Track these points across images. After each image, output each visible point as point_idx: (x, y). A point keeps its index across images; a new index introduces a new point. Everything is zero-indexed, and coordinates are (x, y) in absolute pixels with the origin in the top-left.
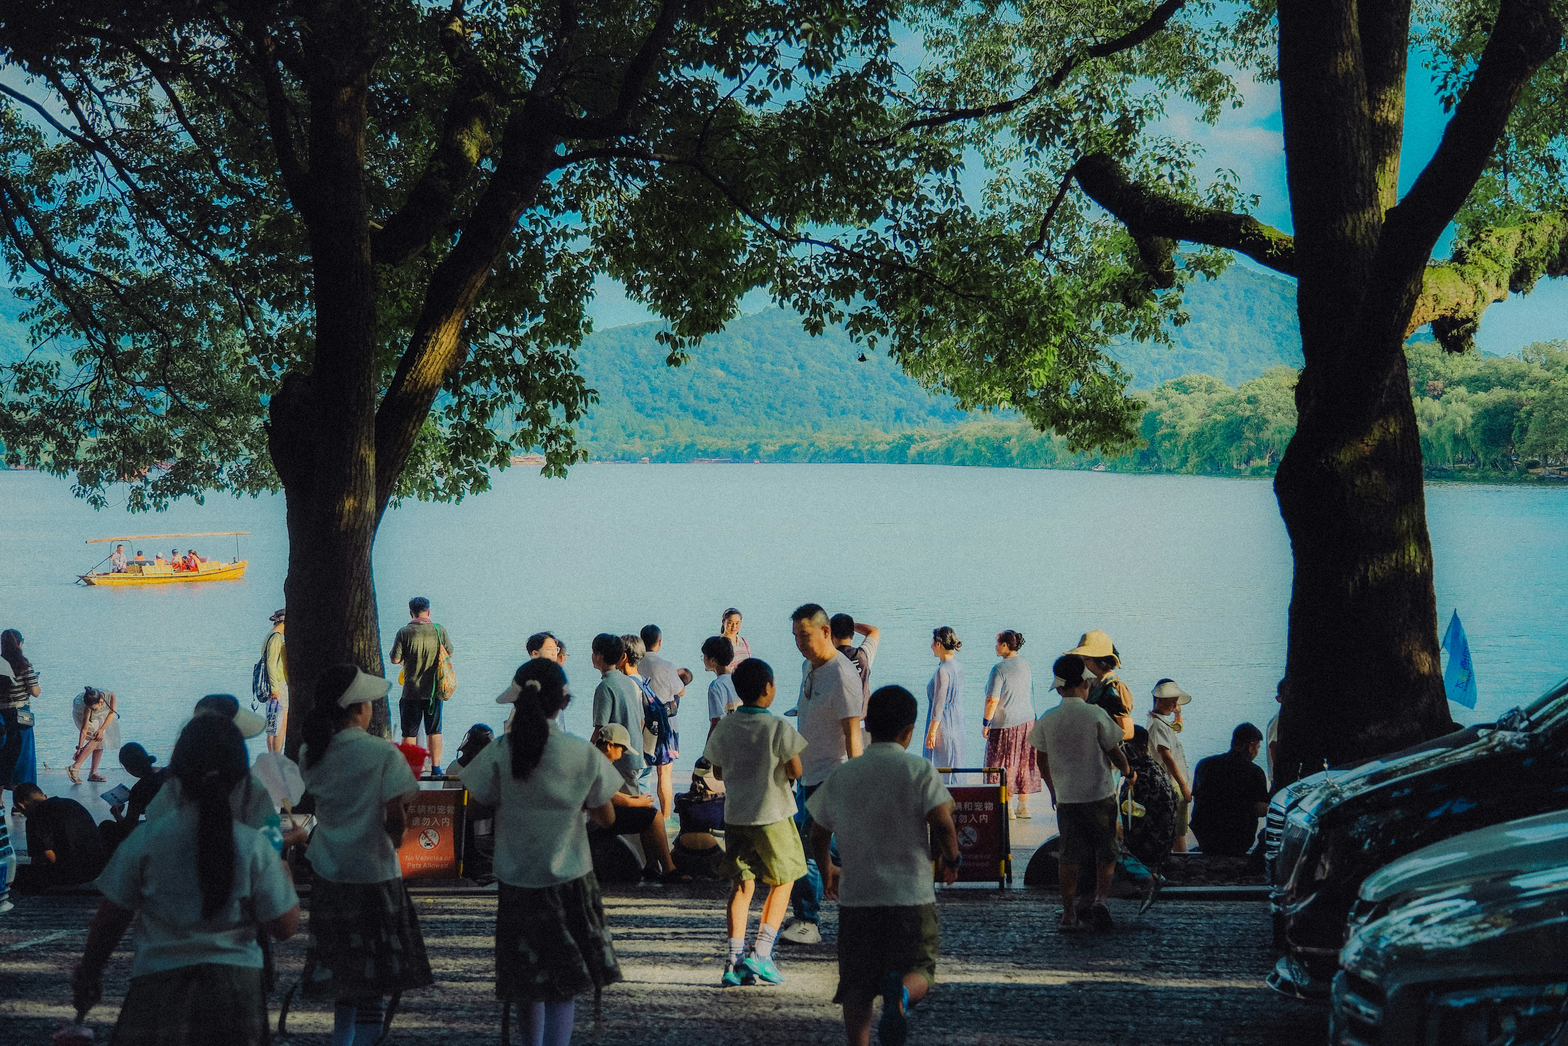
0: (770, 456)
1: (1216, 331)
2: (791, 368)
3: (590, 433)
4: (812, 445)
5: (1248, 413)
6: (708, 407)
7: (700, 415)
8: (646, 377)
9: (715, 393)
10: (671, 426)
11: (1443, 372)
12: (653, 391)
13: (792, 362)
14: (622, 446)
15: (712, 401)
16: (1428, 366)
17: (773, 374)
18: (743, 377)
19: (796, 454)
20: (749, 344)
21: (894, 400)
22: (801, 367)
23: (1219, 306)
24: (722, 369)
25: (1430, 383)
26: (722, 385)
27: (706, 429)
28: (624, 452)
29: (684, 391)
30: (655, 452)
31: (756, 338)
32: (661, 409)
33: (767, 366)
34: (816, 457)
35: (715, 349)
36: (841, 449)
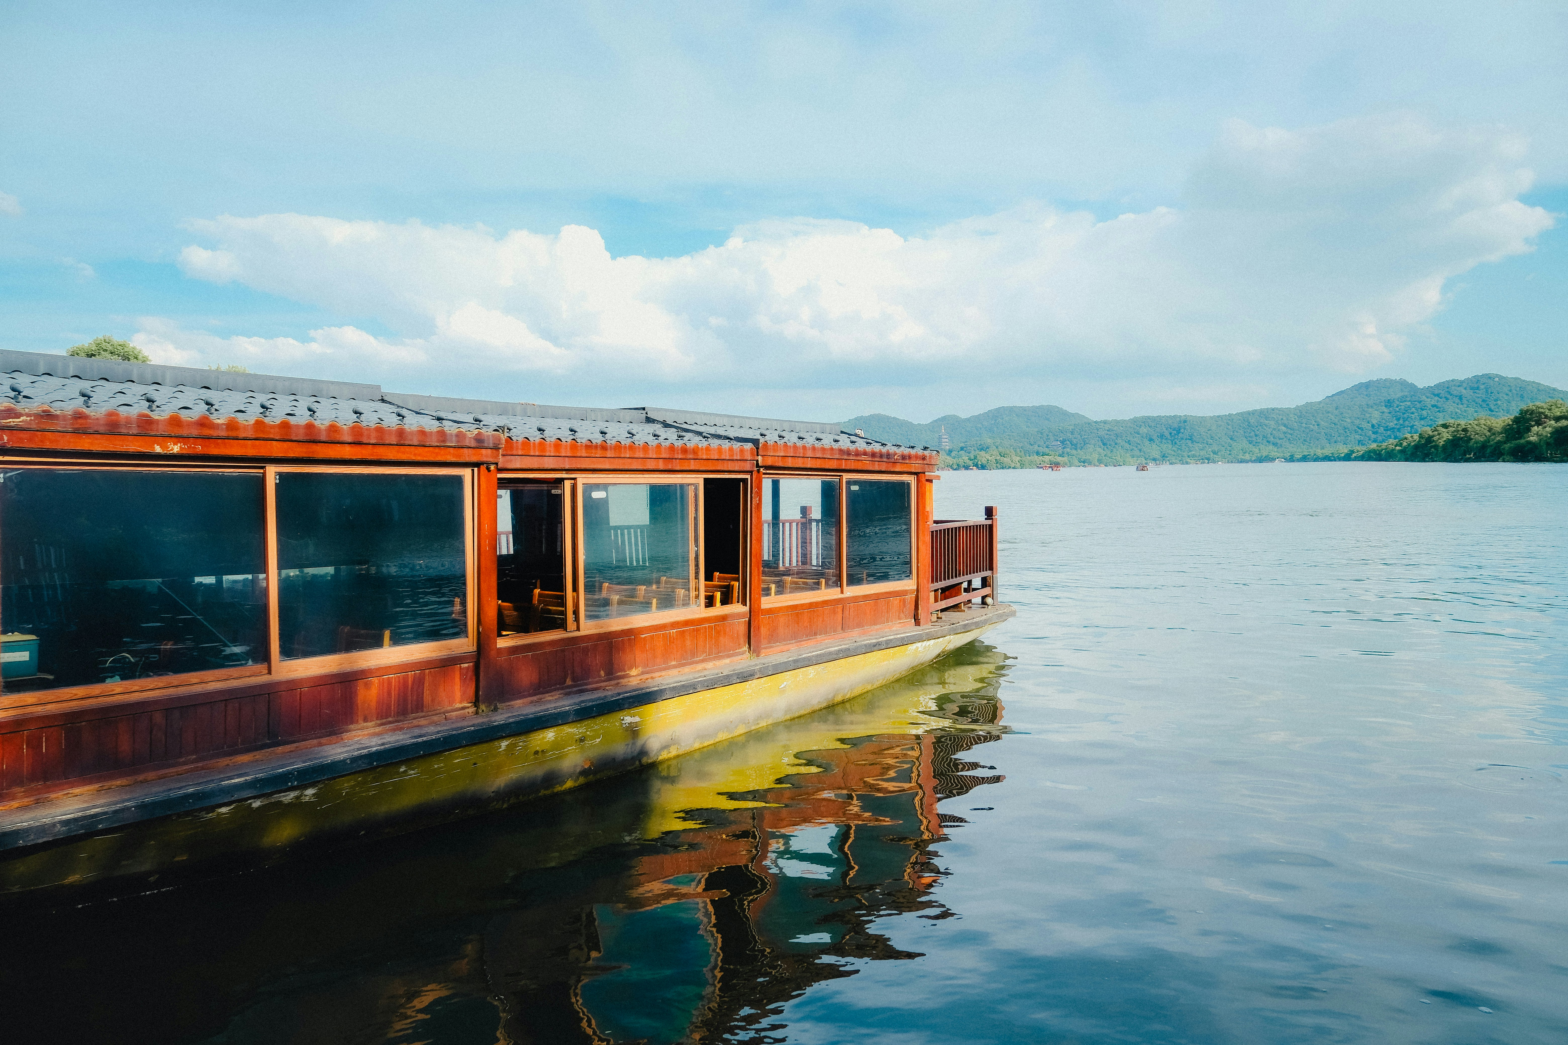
0: (1298, 460)
1: (1505, 405)
2: (1314, 425)
3: (1228, 452)
4: (1315, 455)
5: (1462, 436)
6: (1279, 442)
7: (1275, 444)
8: (1253, 431)
9: (1282, 436)
10: (1261, 449)
11: (1549, 415)
12: (1256, 436)
13: (1314, 423)
14: (1241, 457)
15: (1280, 439)
16: (1542, 413)
17: (1306, 428)
18: (1293, 430)
19: (1308, 458)
20: (1296, 417)
21: (1357, 437)
22: (1318, 425)
23: (1507, 395)
24: (1285, 426)
25: (1543, 420)
26: (1285, 433)
27: (1276, 450)
28: (1242, 459)
29: (1269, 435)
30: (1253, 459)
31: (1299, 414)
32: (1259, 443)
33: (1304, 425)
34: (1317, 459)
35: (1282, 419)
36: (1327, 456)
